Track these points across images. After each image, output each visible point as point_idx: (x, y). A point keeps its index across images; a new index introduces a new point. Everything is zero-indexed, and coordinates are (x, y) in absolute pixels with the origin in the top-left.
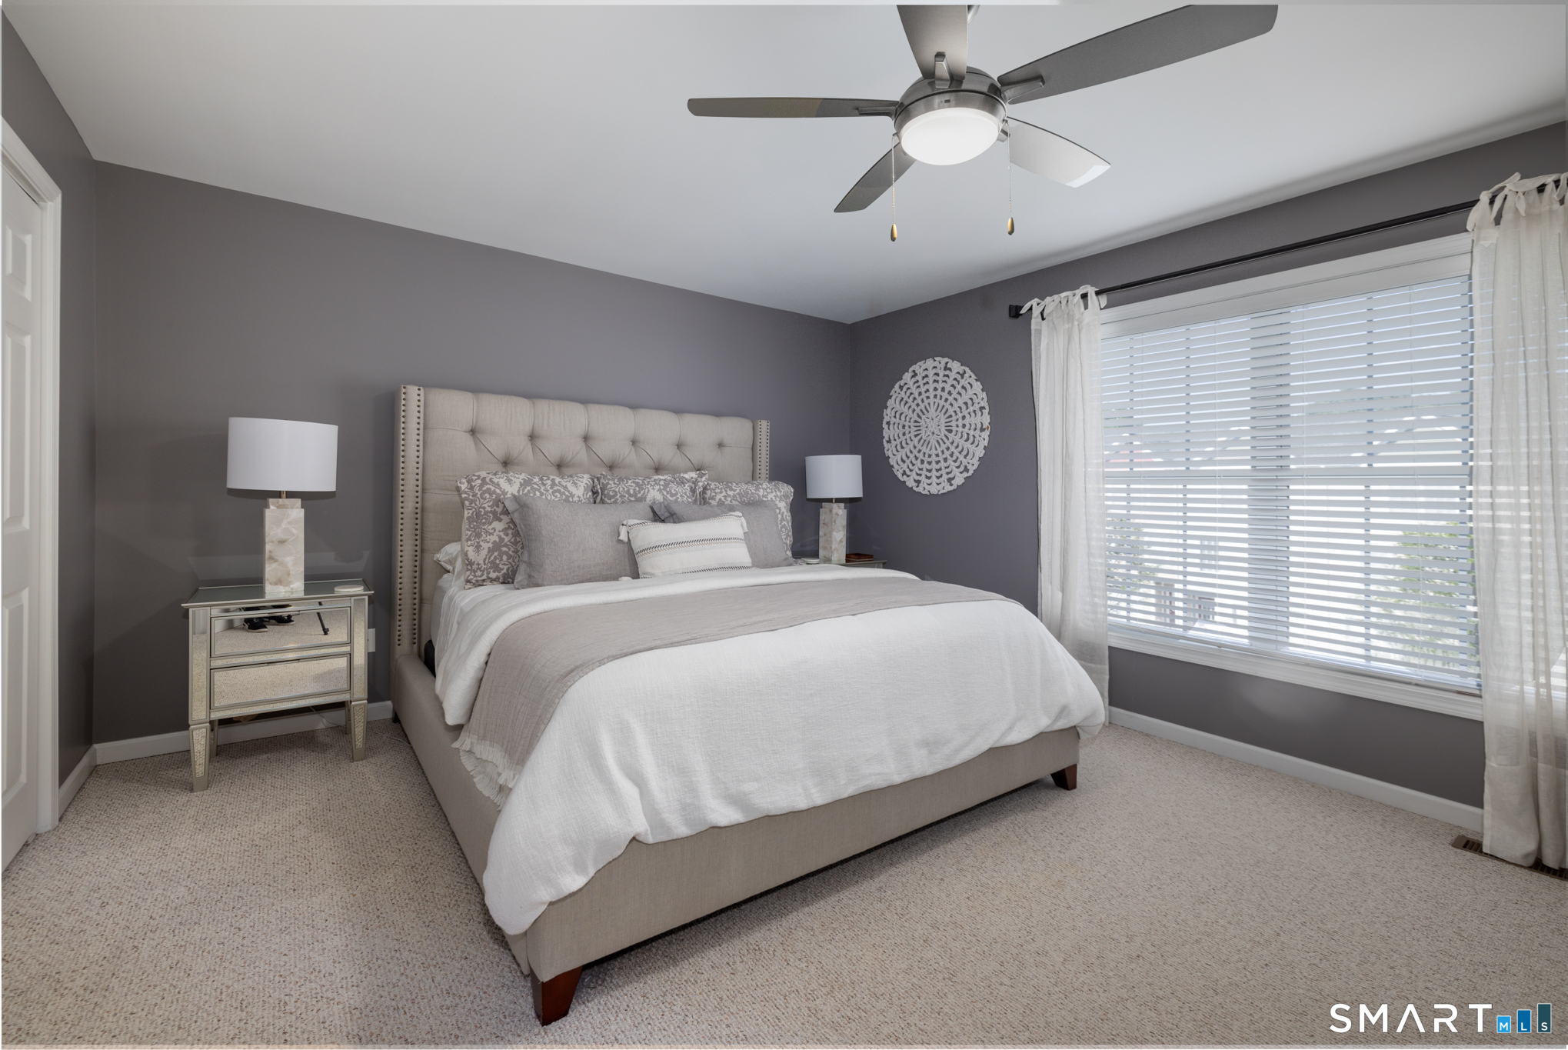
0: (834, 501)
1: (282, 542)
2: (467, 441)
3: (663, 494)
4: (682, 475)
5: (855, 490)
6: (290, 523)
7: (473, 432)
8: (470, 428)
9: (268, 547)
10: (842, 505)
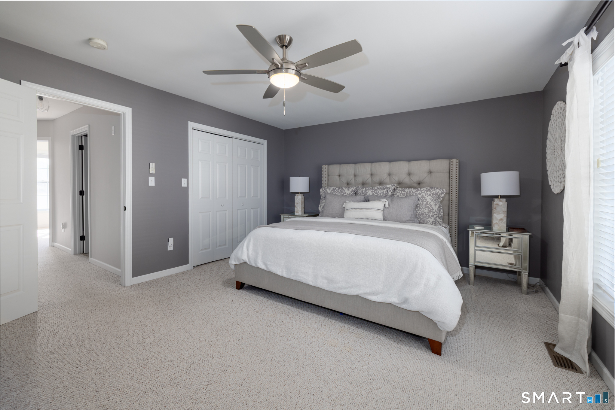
0: (499, 197)
1: (297, 203)
2: (337, 178)
3: (373, 193)
4: (386, 186)
5: (514, 191)
6: (298, 199)
7: (339, 176)
8: (338, 175)
9: (295, 204)
10: (504, 200)
